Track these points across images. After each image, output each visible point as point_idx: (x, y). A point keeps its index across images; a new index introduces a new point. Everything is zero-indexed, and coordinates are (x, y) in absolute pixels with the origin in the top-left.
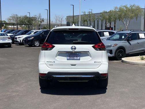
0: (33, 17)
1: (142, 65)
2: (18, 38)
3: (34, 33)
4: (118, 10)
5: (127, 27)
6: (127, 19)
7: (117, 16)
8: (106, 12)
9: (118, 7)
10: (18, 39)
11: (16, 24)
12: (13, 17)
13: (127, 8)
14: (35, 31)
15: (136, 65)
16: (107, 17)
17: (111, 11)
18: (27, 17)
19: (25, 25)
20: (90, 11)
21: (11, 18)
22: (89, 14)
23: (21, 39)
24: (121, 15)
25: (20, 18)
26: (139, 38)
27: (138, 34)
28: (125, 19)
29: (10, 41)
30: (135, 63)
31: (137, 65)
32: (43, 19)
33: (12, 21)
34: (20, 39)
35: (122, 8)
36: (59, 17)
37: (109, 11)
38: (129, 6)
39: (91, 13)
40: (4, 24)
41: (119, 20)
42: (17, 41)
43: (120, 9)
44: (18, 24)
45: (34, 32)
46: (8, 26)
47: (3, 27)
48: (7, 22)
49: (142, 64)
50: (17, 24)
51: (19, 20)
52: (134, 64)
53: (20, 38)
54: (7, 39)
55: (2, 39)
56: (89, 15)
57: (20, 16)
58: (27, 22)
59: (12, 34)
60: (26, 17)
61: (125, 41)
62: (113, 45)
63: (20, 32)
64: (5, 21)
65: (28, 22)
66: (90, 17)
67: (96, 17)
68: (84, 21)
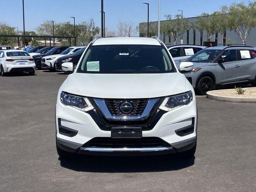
0: (80, 26)
1: (238, 102)
2: (47, 59)
3: (75, 51)
4: (227, 12)
5: (245, 42)
6: (244, 27)
7: (226, 22)
8: (208, 16)
9: (229, 6)
10: (46, 61)
11: (52, 37)
12: (47, 26)
13: (243, 8)
14: (75, 48)
15: (227, 103)
16: (209, 24)
17: (215, 13)
18: (71, 26)
19: (66, 38)
20: (180, 13)
21: (43, 27)
22: (178, 19)
23: (53, 61)
24: (233, 21)
25: (58, 26)
26: (239, 58)
27: (239, 51)
28: (240, 27)
29: (33, 65)
30: (226, 99)
31: (229, 101)
32: (98, 27)
33: (45, 33)
34: (51, 61)
35: (236, 7)
36: (125, 24)
37: (213, 13)
38: (246, 5)
39: (180, 17)
40: (32, 37)
41: (229, 29)
42: (45, 65)
43: (231, 10)
44: (56, 37)
45: (73, 50)
46: (40, 40)
47: (29, 43)
48: (37, 33)
49: (238, 100)
50: (54, 37)
51: (57, 30)
52: (224, 101)
53: (50, 59)
54: (26, 62)
55: (19, 62)
56: (177, 21)
57: (57, 24)
58: (70, 34)
59: (39, 54)
60: (68, 26)
61: (215, 64)
62: (194, 70)
63: (51, 50)
64: (33, 33)
65: (73, 33)
66: (178, 24)
67: (190, 25)
68: (169, 31)
